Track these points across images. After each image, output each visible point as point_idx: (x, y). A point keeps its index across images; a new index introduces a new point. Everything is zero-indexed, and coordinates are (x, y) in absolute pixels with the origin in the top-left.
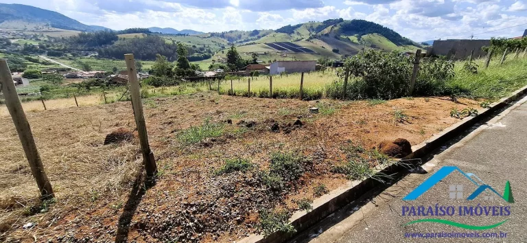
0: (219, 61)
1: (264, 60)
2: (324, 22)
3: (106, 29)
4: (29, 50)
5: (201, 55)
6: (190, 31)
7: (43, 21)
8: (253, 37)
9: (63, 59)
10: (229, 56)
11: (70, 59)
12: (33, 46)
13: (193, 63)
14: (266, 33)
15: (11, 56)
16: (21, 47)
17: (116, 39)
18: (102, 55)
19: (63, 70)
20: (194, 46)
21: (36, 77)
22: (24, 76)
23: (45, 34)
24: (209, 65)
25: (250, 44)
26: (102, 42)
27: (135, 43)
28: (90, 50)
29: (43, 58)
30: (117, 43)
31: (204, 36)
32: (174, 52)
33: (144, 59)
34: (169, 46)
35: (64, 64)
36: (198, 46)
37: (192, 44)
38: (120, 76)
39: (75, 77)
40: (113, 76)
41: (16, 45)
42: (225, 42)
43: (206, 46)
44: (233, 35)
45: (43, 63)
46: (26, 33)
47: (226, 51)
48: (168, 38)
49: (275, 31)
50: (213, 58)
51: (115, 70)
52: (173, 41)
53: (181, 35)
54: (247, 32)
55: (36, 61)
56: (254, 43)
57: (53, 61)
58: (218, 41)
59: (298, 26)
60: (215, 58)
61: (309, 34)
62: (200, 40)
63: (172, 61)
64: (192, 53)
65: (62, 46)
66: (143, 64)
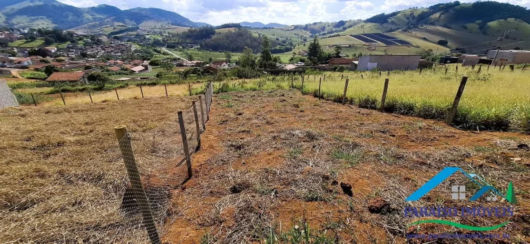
0: (300, 54)
1: (348, 53)
2: (431, 8)
3: (207, 25)
4: (157, 43)
5: (283, 48)
6: (276, 24)
7: (166, 20)
8: (337, 29)
9: (176, 50)
11: (181, 51)
12: (159, 41)
13: (275, 55)
14: (354, 24)
15: (145, 48)
16: (151, 42)
17: (214, 33)
18: (202, 48)
19: (175, 60)
20: (277, 39)
21: (157, 65)
22: (151, 64)
23: (167, 31)
24: (289, 57)
25: (334, 36)
26: (203, 36)
27: (227, 36)
28: (194, 43)
29: (164, 49)
30: (214, 37)
31: (288, 29)
32: (259, 44)
33: (234, 50)
34: (255, 39)
35: (176, 54)
36: (280, 39)
37: (275, 37)
38: (212, 66)
39: (181, 65)
40: (208, 65)
41: (149, 39)
42: (307, 34)
43: (289, 38)
44: (316, 27)
45: (164, 54)
46: (156, 30)
47: (308, 44)
48: (255, 31)
49: (364, 21)
50: (294, 51)
51: (211, 60)
52: (259, 34)
53: (267, 28)
54: (332, 23)
55: (159, 52)
56: (339, 35)
57: (170, 52)
58: (300, 34)
59: (394, 14)
60: (296, 50)
61: (408, 23)
62: (283, 33)
63: (256, 53)
64: (275, 46)
65: (176, 40)
66: (232, 55)
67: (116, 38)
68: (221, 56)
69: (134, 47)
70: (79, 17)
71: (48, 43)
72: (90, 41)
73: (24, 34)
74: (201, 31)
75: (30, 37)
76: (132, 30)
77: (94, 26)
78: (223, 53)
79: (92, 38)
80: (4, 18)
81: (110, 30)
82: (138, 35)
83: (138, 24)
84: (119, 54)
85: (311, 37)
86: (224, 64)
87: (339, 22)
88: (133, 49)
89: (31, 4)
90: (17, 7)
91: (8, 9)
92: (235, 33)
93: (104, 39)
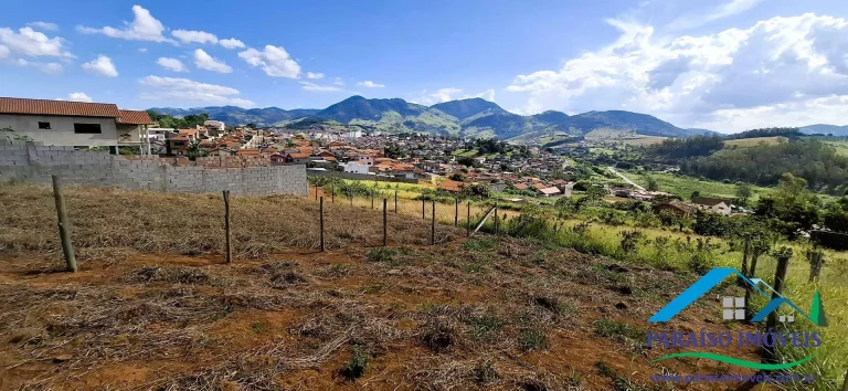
3: (707, 132)
4: (604, 160)
7: (630, 126)
9: (631, 172)
11: (639, 173)
12: (607, 156)
15: (582, 165)
16: (595, 157)
17: (720, 147)
18: (684, 172)
19: (621, 186)
21: (584, 189)
23: (625, 142)
26: (692, 152)
28: (670, 163)
29: (611, 169)
30: (717, 154)
35: (627, 178)
41: (593, 154)
45: (608, 176)
46: (607, 141)
55: (601, 173)
57: (618, 174)
65: (637, 156)
66: (756, 191)
67: (550, 150)
68: (727, 190)
69: (569, 162)
70: (520, 125)
71: (480, 154)
72: (518, 152)
73: (466, 144)
74: (690, 143)
75: (469, 147)
76: (574, 140)
77: (531, 136)
78: (732, 186)
79: (522, 149)
80: (459, 130)
81: (545, 140)
82: (579, 148)
83: (585, 132)
84: (545, 171)
86: (722, 204)
88: (564, 166)
89: (484, 116)
90: (472, 118)
91: (465, 121)
92: (773, 148)
93: (535, 151)
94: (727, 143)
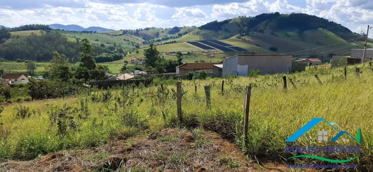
0: (133, 62)
2: (257, 17)
5: (111, 55)
6: (99, 28)
8: (172, 35)
10: (147, 56)
13: (100, 65)
14: (188, 31)
20: (103, 45)
24: (121, 66)
25: (170, 43)
27: (30, 40)
31: (114, 34)
32: (78, 51)
33: (39, 59)
34: (71, 45)
36: (107, 46)
37: (99, 43)
42: (140, 41)
43: (117, 45)
44: (149, 33)
47: (141, 51)
48: (71, 35)
49: (199, 28)
50: (125, 59)
52: (77, 39)
53: (87, 32)
54: (166, 29)
56: (175, 42)
58: (131, 40)
59: (226, 22)
60: (127, 58)
61: (240, 31)
62: (109, 38)
63: (74, 62)
64: (100, 53)
66: (38, 66)
68: (20, 67)
78: (23, 63)
85: (144, 43)
86: (23, 77)
87: (174, 28)
94: (13, 33)
